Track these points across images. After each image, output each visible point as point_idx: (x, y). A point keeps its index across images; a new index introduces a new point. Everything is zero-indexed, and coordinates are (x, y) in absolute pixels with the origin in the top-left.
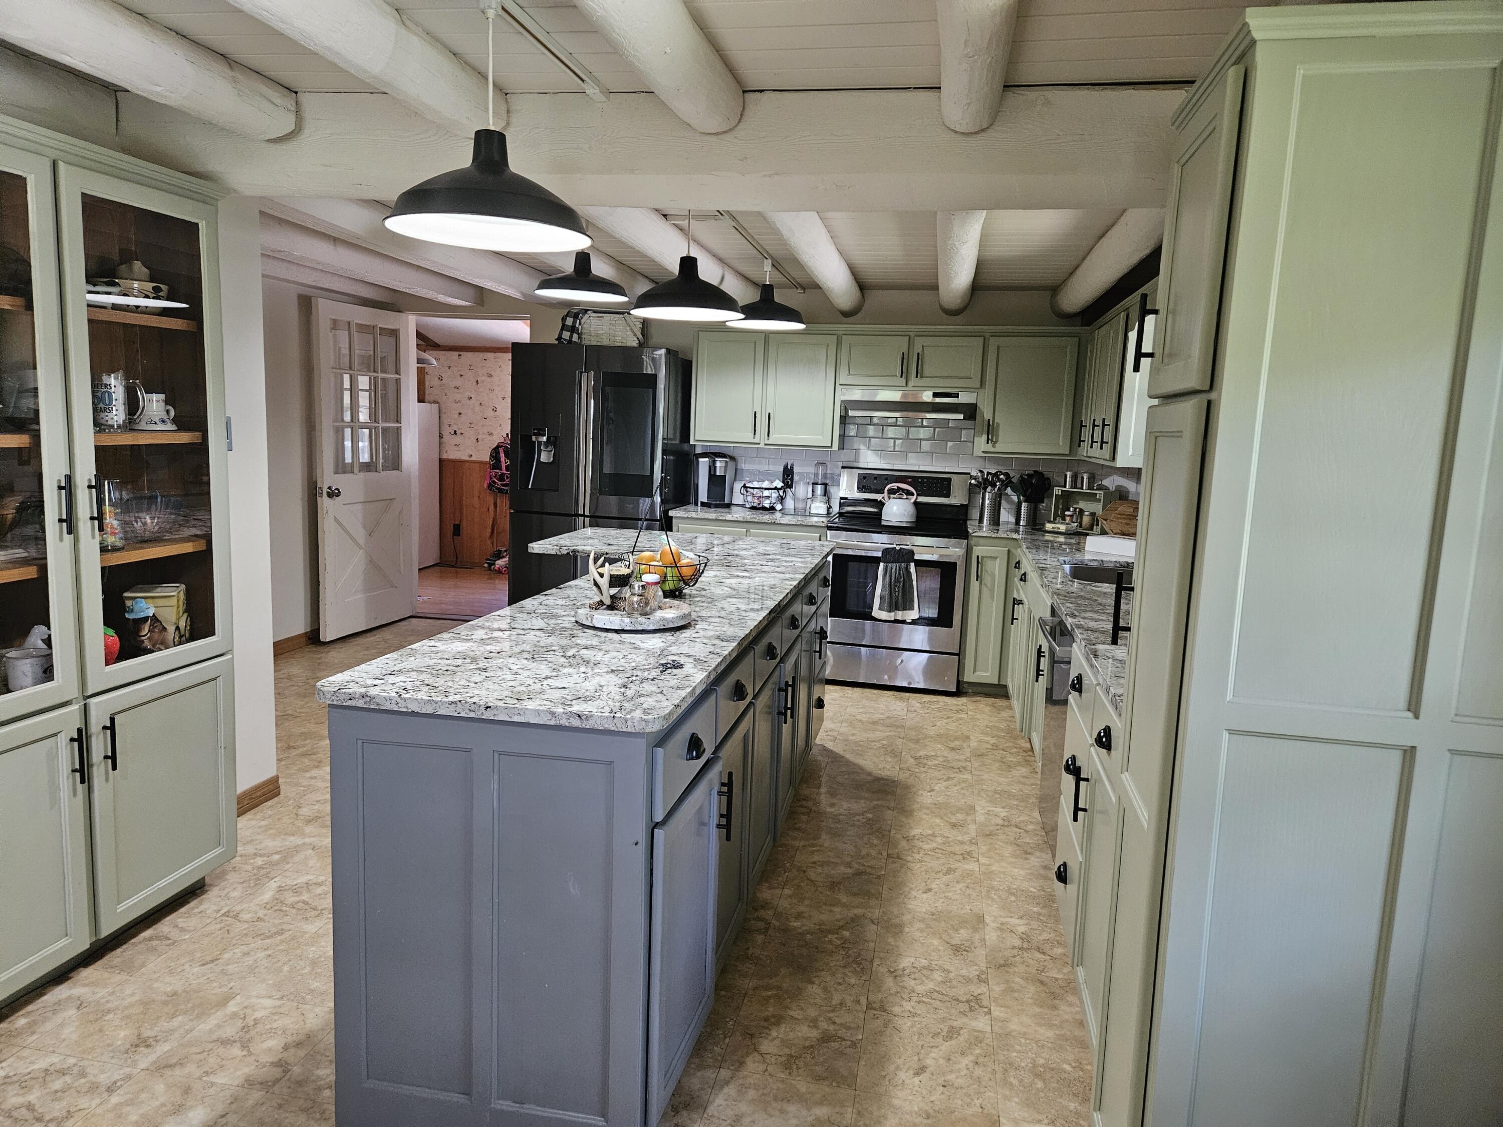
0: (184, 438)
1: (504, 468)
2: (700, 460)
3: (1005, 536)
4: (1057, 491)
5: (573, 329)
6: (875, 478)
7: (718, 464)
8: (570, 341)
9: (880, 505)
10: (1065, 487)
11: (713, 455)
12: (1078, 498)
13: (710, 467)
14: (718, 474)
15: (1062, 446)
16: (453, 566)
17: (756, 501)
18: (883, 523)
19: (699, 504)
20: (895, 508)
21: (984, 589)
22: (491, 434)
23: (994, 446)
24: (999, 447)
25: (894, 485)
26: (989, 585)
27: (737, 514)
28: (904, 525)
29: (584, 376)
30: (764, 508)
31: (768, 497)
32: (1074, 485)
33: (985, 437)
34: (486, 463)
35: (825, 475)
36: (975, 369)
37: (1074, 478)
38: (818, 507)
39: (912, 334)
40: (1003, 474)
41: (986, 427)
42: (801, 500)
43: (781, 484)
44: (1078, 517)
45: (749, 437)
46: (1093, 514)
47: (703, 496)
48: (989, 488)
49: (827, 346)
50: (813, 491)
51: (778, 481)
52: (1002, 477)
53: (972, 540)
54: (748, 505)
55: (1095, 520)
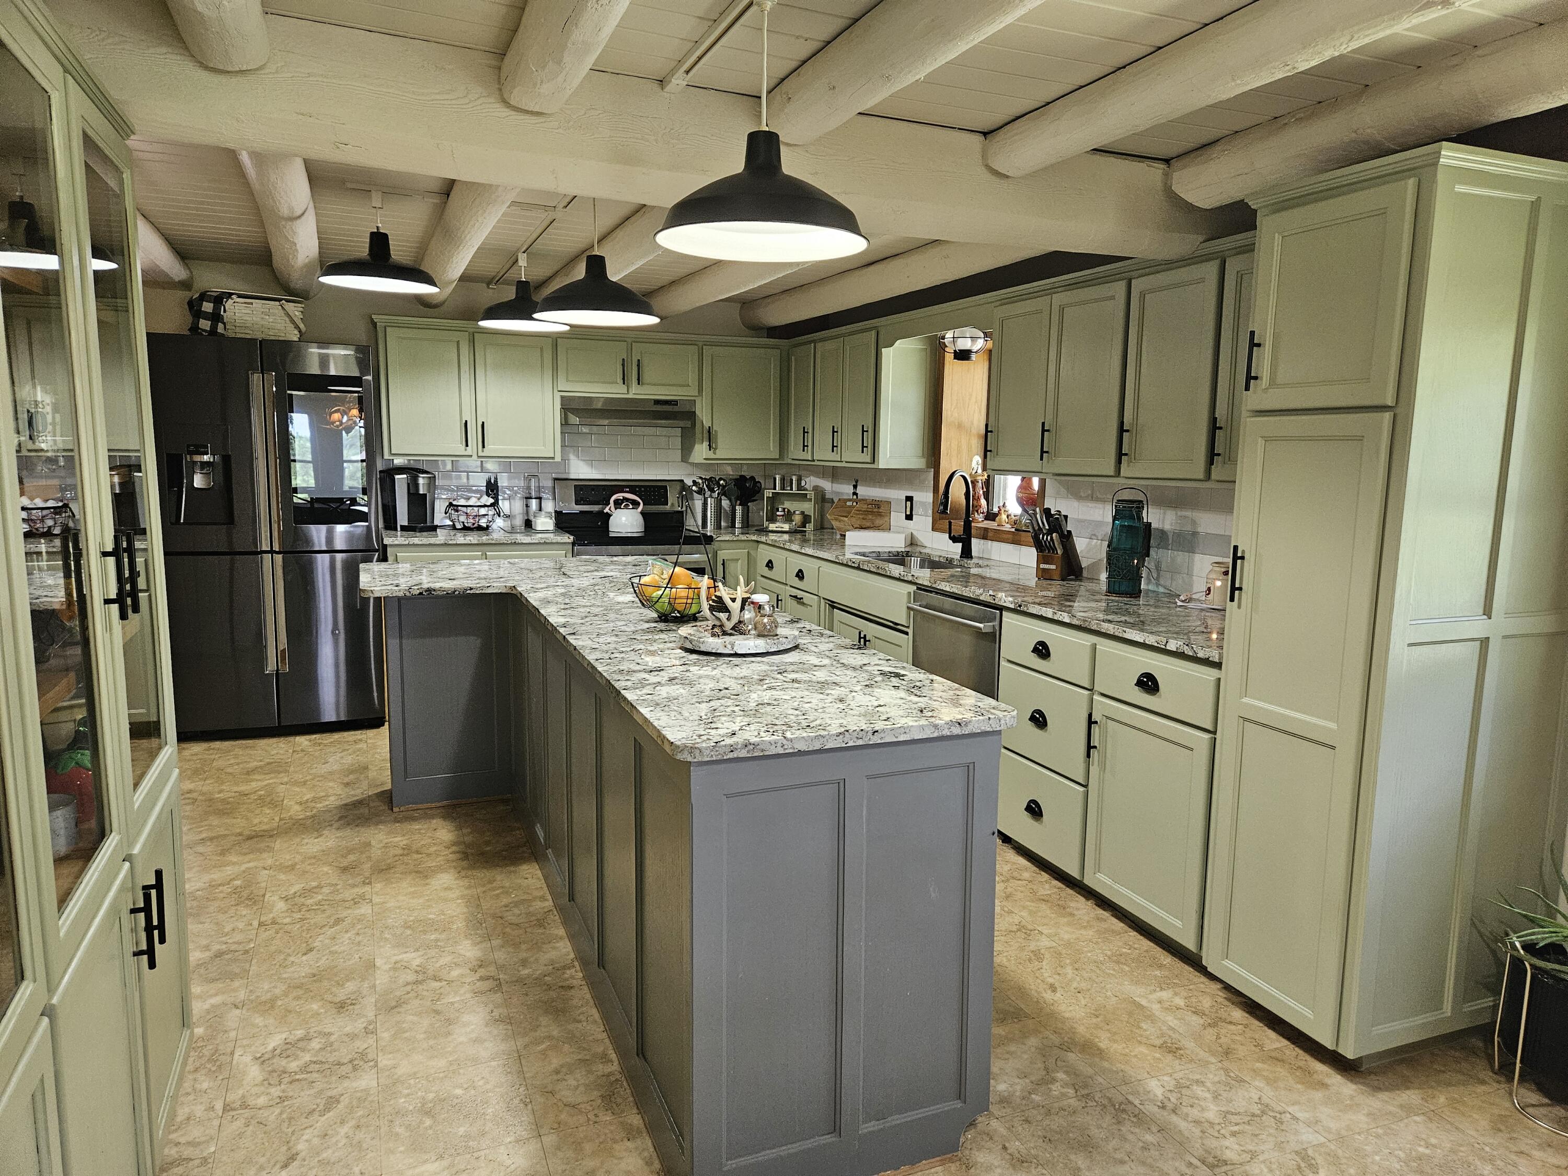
2: (397, 477)
4: (768, 493)
5: (216, 318)
6: (604, 490)
7: (421, 481)
8: (213, 331)
9: (609, 516)
10: (775, 489)
11: (413, 472)
12: (782, 498)
13: (408, 484)
14: (421, 492)
15: (772, 451)
17: (472, 521)
18: (611, 535)
19: (399, 529)
20: (624, 519)
23: (715, 453)
24: (720, 454)
25: (620, 496)
27: (441, 536)
28: (635, 535)
29: (262, 378)
30: (480, 528)
31: (484, 515)
32: (783, 488)
33: (706, 444)
35: (539, 489)
36: (692, 378)
37: (783, 479)
38: (545, 523)
39: (629, 340)
40: (721, 479)
41: (706, 435)
42: (514, 517)
43: (491, 501)
44: (788, 516)
45: (460, 449)
46: (802, 513)
47: (402, 518)
48: (708, 493)
49: (542, 349)
50: (527, 506)
51: (485, 497)
52: (722, 482)
53: (715, 545)
54: (459, 526)
55: (806, 519)
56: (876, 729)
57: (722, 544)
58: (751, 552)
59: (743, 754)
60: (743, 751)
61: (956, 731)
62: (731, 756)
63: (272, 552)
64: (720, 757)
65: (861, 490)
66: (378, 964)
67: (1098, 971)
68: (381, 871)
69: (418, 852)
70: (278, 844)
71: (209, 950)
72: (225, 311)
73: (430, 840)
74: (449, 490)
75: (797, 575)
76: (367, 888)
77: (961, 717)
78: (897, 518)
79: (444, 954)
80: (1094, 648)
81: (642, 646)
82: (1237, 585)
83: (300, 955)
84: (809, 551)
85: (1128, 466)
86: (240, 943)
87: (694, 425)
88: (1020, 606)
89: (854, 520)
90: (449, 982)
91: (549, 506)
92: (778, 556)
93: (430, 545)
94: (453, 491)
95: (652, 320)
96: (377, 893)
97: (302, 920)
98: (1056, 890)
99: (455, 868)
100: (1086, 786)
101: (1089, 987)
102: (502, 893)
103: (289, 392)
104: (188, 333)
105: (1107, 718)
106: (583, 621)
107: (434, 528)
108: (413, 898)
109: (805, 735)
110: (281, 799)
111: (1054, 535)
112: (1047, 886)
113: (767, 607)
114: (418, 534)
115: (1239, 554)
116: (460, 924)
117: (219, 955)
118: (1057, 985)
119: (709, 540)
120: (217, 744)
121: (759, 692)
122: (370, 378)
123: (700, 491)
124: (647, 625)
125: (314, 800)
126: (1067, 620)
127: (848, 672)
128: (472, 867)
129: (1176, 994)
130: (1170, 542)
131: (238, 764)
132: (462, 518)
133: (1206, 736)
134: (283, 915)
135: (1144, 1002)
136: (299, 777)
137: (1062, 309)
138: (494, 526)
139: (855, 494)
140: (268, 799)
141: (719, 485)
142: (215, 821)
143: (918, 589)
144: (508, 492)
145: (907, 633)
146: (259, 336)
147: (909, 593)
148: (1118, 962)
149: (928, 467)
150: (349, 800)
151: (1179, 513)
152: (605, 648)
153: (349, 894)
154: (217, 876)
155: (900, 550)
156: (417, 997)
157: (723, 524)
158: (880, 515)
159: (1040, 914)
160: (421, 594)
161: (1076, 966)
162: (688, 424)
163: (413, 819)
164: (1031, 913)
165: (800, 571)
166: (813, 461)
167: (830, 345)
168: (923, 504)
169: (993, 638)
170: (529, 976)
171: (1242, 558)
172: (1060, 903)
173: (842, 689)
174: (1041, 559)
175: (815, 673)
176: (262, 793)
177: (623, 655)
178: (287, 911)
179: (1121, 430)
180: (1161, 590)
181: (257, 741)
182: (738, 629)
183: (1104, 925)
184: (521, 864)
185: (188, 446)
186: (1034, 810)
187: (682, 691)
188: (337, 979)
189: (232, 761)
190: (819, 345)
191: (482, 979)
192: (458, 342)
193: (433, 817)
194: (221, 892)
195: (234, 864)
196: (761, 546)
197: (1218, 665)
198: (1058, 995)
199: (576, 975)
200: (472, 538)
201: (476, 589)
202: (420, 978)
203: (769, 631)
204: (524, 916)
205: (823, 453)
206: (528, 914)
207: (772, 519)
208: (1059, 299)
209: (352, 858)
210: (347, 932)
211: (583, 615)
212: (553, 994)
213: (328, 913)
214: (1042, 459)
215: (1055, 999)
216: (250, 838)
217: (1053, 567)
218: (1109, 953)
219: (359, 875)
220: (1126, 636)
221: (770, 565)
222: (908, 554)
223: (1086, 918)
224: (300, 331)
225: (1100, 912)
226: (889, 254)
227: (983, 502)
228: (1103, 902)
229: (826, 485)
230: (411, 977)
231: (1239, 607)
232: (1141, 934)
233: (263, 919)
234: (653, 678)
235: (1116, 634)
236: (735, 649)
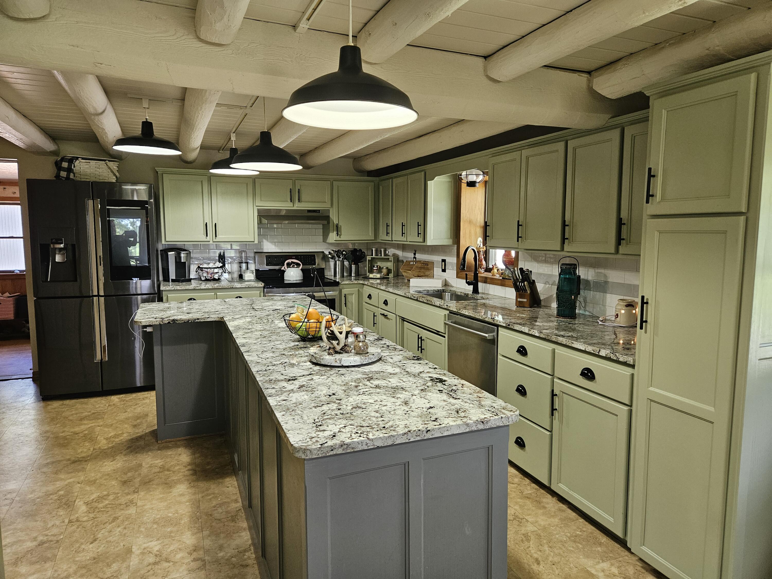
2: (169, 253)
3: (356, 282)
4: (369, 258)
5: (70, 170)
6: (281, 258)
7: (182, 255)
8: (68, 178)
10: (372, 255)
11: (178, 250)
12: (377, 260)
13: (176, 257)
14: (182, 261)
15: (370, 236)
17: (210, 276)
18: (286, 282)
19: (170, 281)
20: (292, 273)
23: (340, 237)
24: (343, 238)
25: (290, 261)
27: (194, 284)
28: (298, 282)
29: (91, 202)
30: (214, 280)
31: (217, 273)
32: (377, 255)
33: (335, 233)
35: (247, 258)
36: (327, 198)
37: (376, 251)
38: (249, 276)
39: (294, 179)
40: (344, 251)
41: (335, 228)
42: (233, 273)
43: (221, 265)
44: (380, 270)
45: (203, 238)
46: (387, 268)
47: (172, 275)
48: (337, 259)
49: (247, 184)
50: (240, 267)
51: (218, 263)
52: (344, 253)
53: (341, 286)
54: (203, 279)
55: (389, 271)
56: (429, 429)
57: (344, 286)
58: (360, 289)
59: (340, 451)
60: (340, 449)
61: (481, 427)
62: (331, 453)
63: (98, 296)
64: (324, 455)
65: (418, 256)
66: (133, 550)
67: (564, 549)
68: (145, 483)
69: (168, 470)
70: (89, 466)
71: (35, 541)
72: (74, 167)
73: (176, 462)
74: (197, 259)
75: (384, 303)
76: (136, 495)
77: (483, 417)
78: (437, 271)
79: (174, 542)
80: (554, 351)
81: (287, 360)
82: (644, 320)
83: (88, 544)
84: (391, 290)
85: (569, 245)
86: (56, 535)
87: (329, 223)
88: (509, 325)
89: (414, 272)
90: (175, 563)
91: (252, 267)
92: (374, 292)
93: (186, 290)
94: (201, 260)
95: (298, 167)
96: (140, 499)
97: (94, 518)
98: (534, 490)
99: (188, 480)
100: (551, 431)
101: (559, 560)
102: (213, 497)
103: (107, 207)
104: (55, 179)
105: (563, 392)
106: (256, 341)
107: (190, 280)
108: (161, 502)
109: (381, 435)
110: (97, 436)
111: (526, 283)
112: (529, 488)
113: (361, 336)
114: (181, 284)
115: (645, 301)
116: (186, 520)
117: (41, 544)
118: (540, 559)
119: (336, 284)
120: (67, 402)
121: (354, 397)
122: (152, 200)
123: (333, 258)
124: (293, 344)
125: (116, 436)
126: (537, 334)
127: (411, 379)
128: (197, 480)
129: (612, 565)
130: (592, 286)
131: (76, 414)
132: (205, 275)
133: (626, 408)
134: (83, 515)
135: (593, 571)
136: (109, 421)
137: (527, 158)
138: (222, 278)
139: (415, 258)
140: (88, 437)
141: (343, 254)
142: (57, 451)
143: (450, 312)
144: (230, 260)
145: (444, 337)
146: (93, 179)
147: (445, 315)
148: (575, 542)
149: (454, 243)
150: (134, 436)
151: (597, 271)
152: (265, 362)
153: (123, 500)
154: (51, 488)
155: (439, 289)
156: (153, 575)
157: (345, 274)
158: (428, 269)
159: (526, 507)
160: (169, 323)
161: (550, 545)
162: (325, 222)
163: (168, 448)
164: (521, 507)
165: (386, 301)
166: (392, 241)
167: (400, 180)
168: (451, 263)
169: (494, 342)
170: (223, 557)
171: (647, 303)
172: (537, 499)
173: (407, 393)
174: (518, 295)
175: (390, 380)
176: (87, 432)
177: (274, 367)
178: (86, 512)
179: (564, 225)
180: (587, 313)
181: (90, 399)
182: (344, 350)
183: (564, 515)
184: (225, 478)
185: (52, 240)
186: (520, 443)
187: (306, 397)
188: (107, 561)
189: (73, 412)
190: (394, 180)
191: (195, 560)
192: (202, 181)
193: (178, 447)
194: (51, 499)
195: (62, 479)
196: (365, 286)
197: (633, 366)
198: (541, 567)
199: (251, 557)
200: (209, 285)
201: (201, 319)
202: (158, 560)
203: (363, 351)
204: (224, 513)
205: (397, 237)
206: (227, 512)
207: (371, 271)
208: (525, 153)
209: (130, 474)
210: (119, 527)
211: (257, 337)
212: (236, 571)
213: (110, 513)
214: (518, 241)
215: (540, 570)
216: (74, 462)
217: (525, 300)
218: (569, 535)
219: (132, 486)
220: (573, 346)
221: (370, 297)
222: (444, 291)
223: (553, 510)
224: (116, 177)
225: (561, 505)
226: (431, 131)
227: (484, 262)
228: (562, 500)
229: (400, 253)
230: (151, 559)
231: (646, 332)
232: (586, 521)
233: (72, 518)
234: (289, 386)
235: (568, 344)
236: (342, 363)
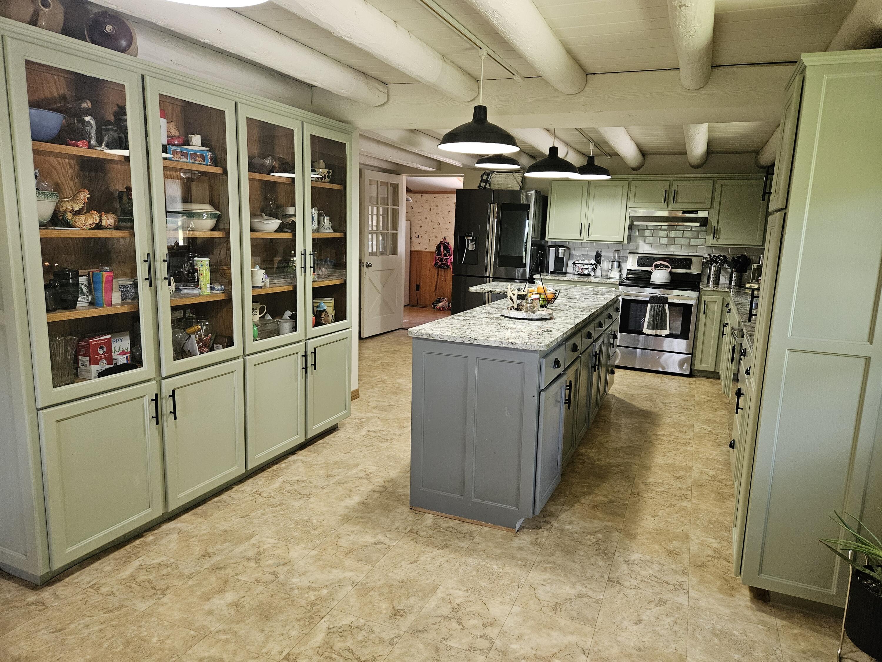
0: (337, 235)
1: (443, 255)
2: (551, 249)
3: (721, 290)
5: (487, 181)
6: (651, 259)
7: (560, 251)
8: (485, 188)
9: (650, 273)
10: (759, 263)
11: (557, 246)
13: (556, 253)
14: (560, 256)
15: (758, 241)
16: (415, 306)
17: (580, 271)
18: (651, 283)
19: (549, 272)
20: (658, 275)
21: (708, 320)
22: (436, 237)
23: (717, 241)
24: (720, 241)
25: (658, 263)
26: (711, 317)
27: (569, 277)
28: (663, 283)
29: (492, 205)
30: (585, 275)
31: (587, 269)
33: (712, 235)
34: (433, 253)
35: (619, 257)
36: (707, 198)
38: (615, 274)
39: (671, 180)
41: (713, 230)
45: (579, 236)
47: (551, 268)
48: (714, 264)
49: (623, 187)
52: (721, 258)
54: (575, 273)
56: (477, 338)
57: (706, 292)
58: (725, 298)
61: (511, 346)
63: (490, 277)
64: (418, 336)
72: (490, 179)
84: (734, 297)
94: (577, 256)
103: (502, 211)
123: (709, 263)
146: (503, 188)
192: (583, 186)
221: (727, 306)
224: (520, 185)
